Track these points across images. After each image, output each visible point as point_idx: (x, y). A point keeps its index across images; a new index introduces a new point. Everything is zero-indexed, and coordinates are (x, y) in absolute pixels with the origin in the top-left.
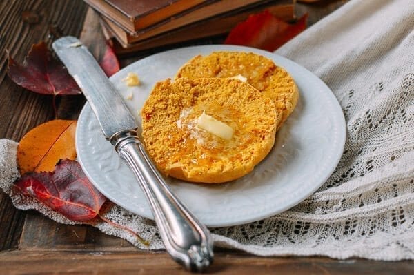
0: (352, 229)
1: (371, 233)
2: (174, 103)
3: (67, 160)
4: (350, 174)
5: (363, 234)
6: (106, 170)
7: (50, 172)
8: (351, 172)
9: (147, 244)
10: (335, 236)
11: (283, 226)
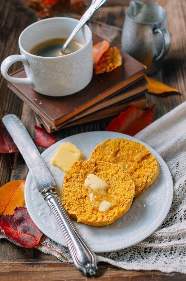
0: (174, 251)
1: (184, 254)
2: (82, 175)
3: (21, 207)
4: (174, 218)
5: (180, 254)
6: (43, 216)
7: (11, 215)
8: (175, 217)
9: (66, 260)
10: (165, 254)
11: (138, 248)
